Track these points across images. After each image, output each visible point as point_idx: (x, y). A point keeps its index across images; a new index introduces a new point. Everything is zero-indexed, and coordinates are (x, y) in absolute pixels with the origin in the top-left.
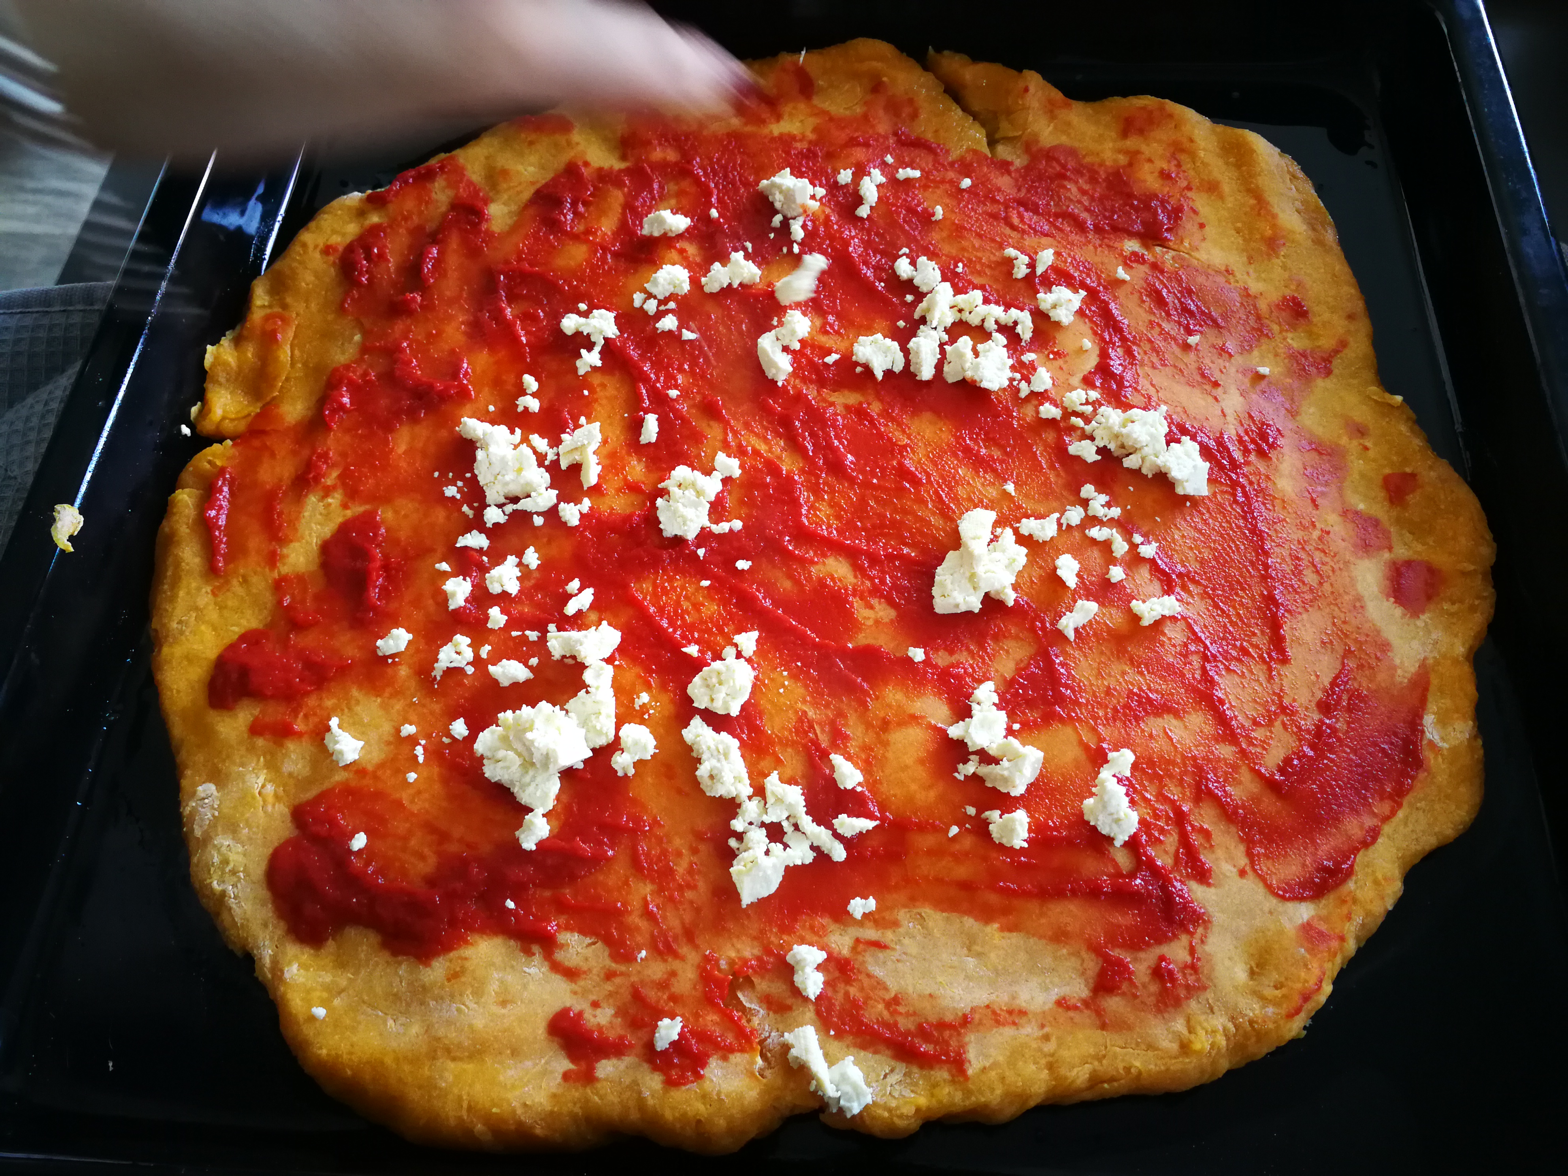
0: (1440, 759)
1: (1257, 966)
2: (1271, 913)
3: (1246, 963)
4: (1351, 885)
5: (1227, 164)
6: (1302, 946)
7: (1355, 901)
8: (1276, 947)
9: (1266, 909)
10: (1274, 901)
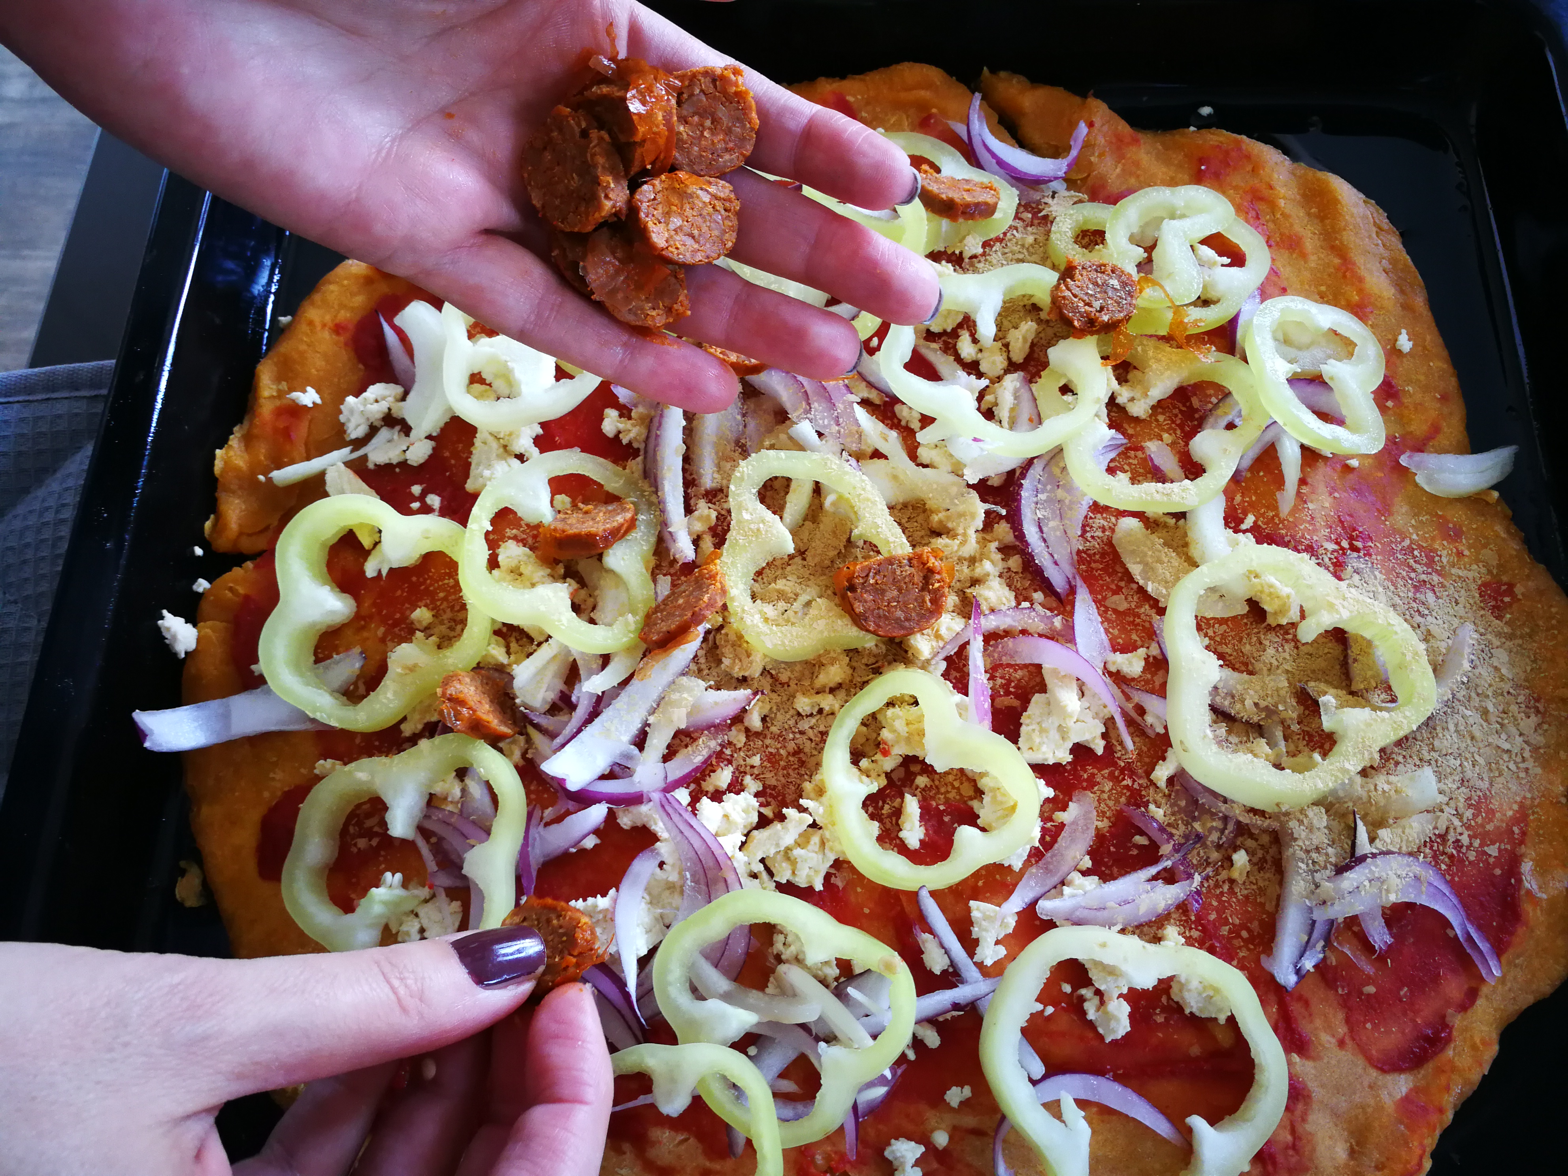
0: (1539, 912)
1: (1358, 1144)
2: (1370, 1087)
3: (1346, 1141)
4: (1450, 1053)
5: (1309, 214)
6: (1401, 1123)
7: (1454, 1069)
8: (1376, 1124)
9: (1366, 1084)
10: (1374, 1073)
